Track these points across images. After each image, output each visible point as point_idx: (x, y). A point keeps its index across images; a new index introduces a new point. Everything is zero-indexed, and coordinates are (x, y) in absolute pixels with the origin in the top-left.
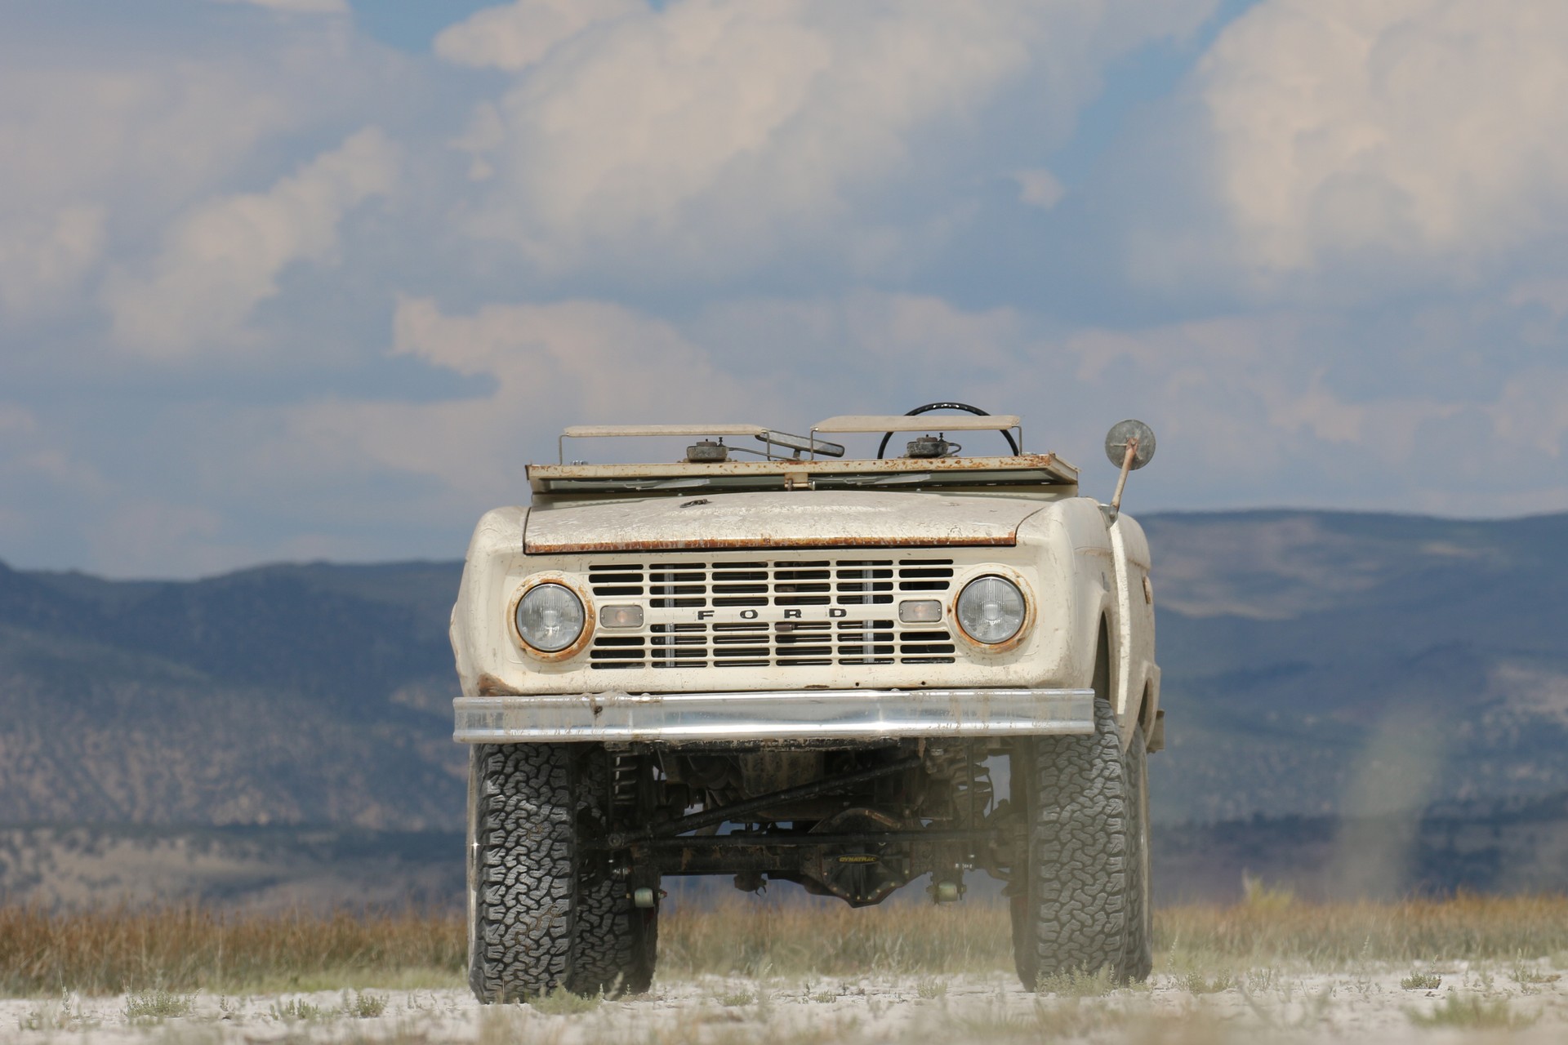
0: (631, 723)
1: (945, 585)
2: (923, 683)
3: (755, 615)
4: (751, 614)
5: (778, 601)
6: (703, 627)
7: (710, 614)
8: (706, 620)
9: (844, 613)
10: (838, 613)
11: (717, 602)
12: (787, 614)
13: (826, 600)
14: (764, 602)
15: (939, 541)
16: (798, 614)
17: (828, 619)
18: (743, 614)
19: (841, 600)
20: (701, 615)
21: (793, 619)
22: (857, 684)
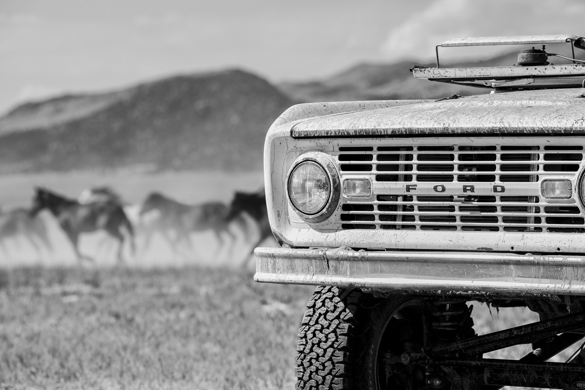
0: (348, 273)
1: (575, 168)
2: (559, 249)
3: (444, 190)
4: (440, 189)
5: (461, 178)
6: (410, 198)
7: (414, 188)
8: (412, 192)
9: (503, 190)
10: (499, 189)
11: (420, 178)
12: (465, 190)
13: (491, 178)
14: (450, 178)
15: (565, 130)
16: (472, 189)
17: (492, 194)
18: (435, 188)
19: (503, 178)
20: (408, 189)
21: (469, 193)
22: (512, 248)
